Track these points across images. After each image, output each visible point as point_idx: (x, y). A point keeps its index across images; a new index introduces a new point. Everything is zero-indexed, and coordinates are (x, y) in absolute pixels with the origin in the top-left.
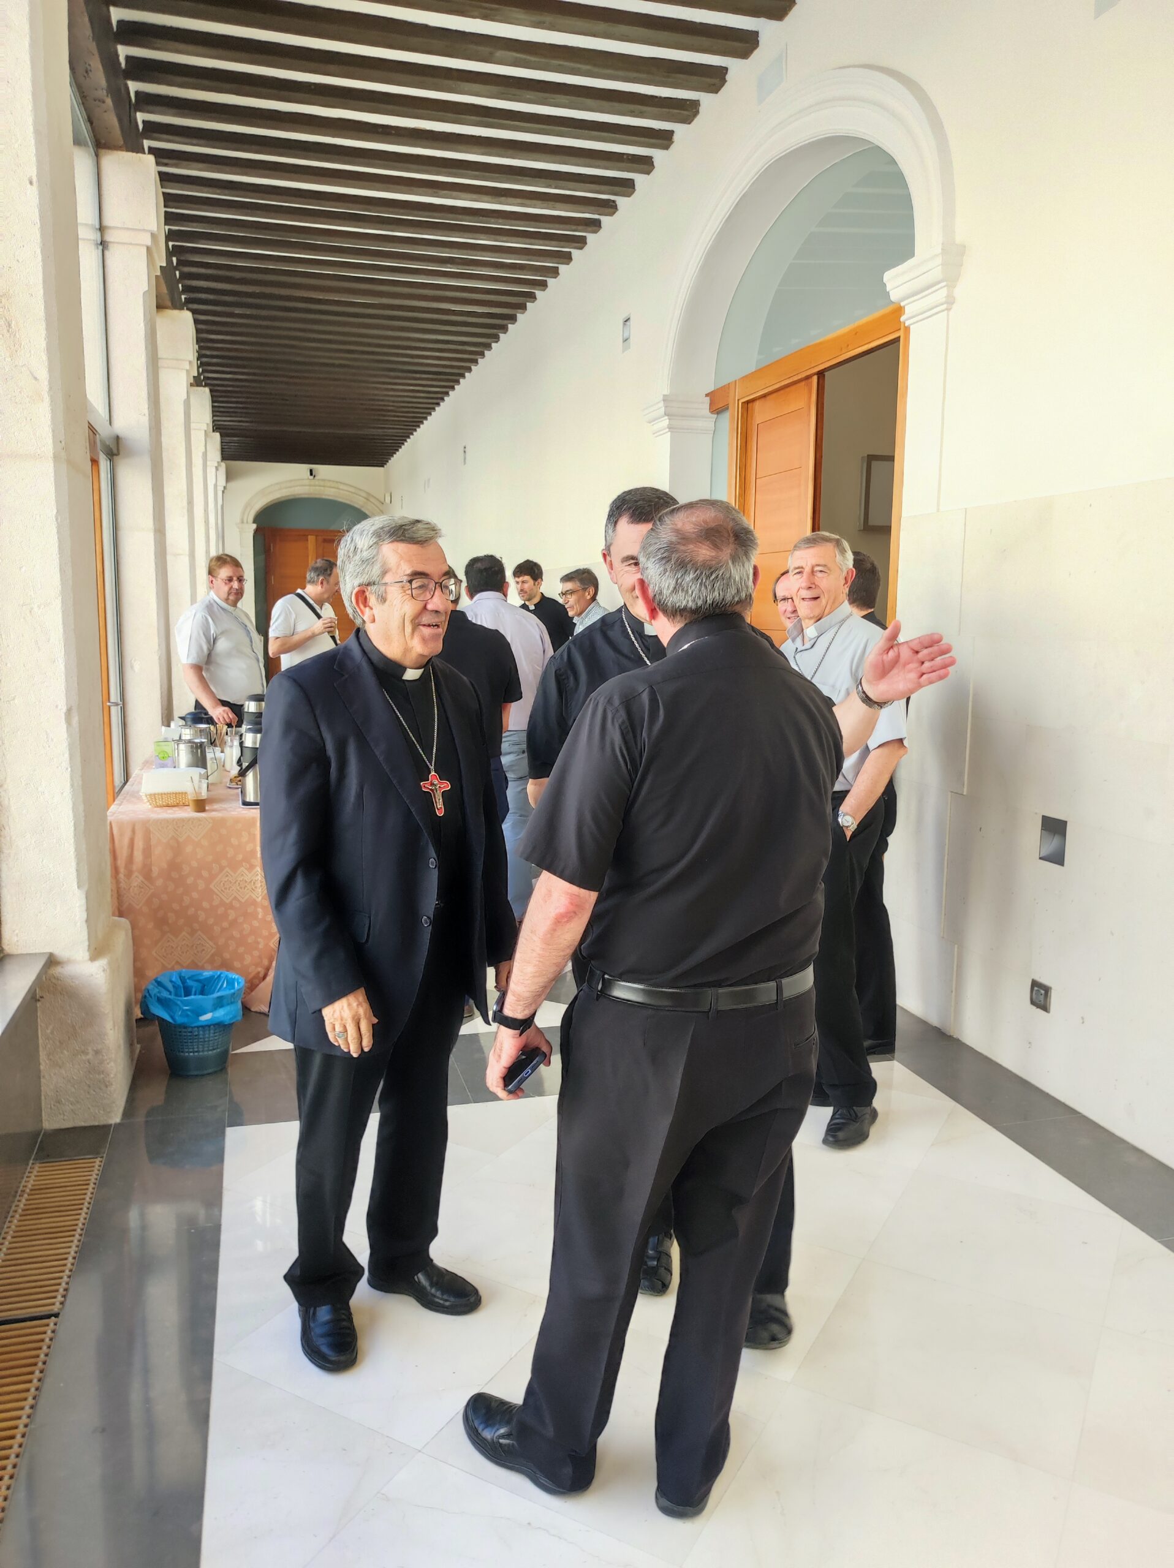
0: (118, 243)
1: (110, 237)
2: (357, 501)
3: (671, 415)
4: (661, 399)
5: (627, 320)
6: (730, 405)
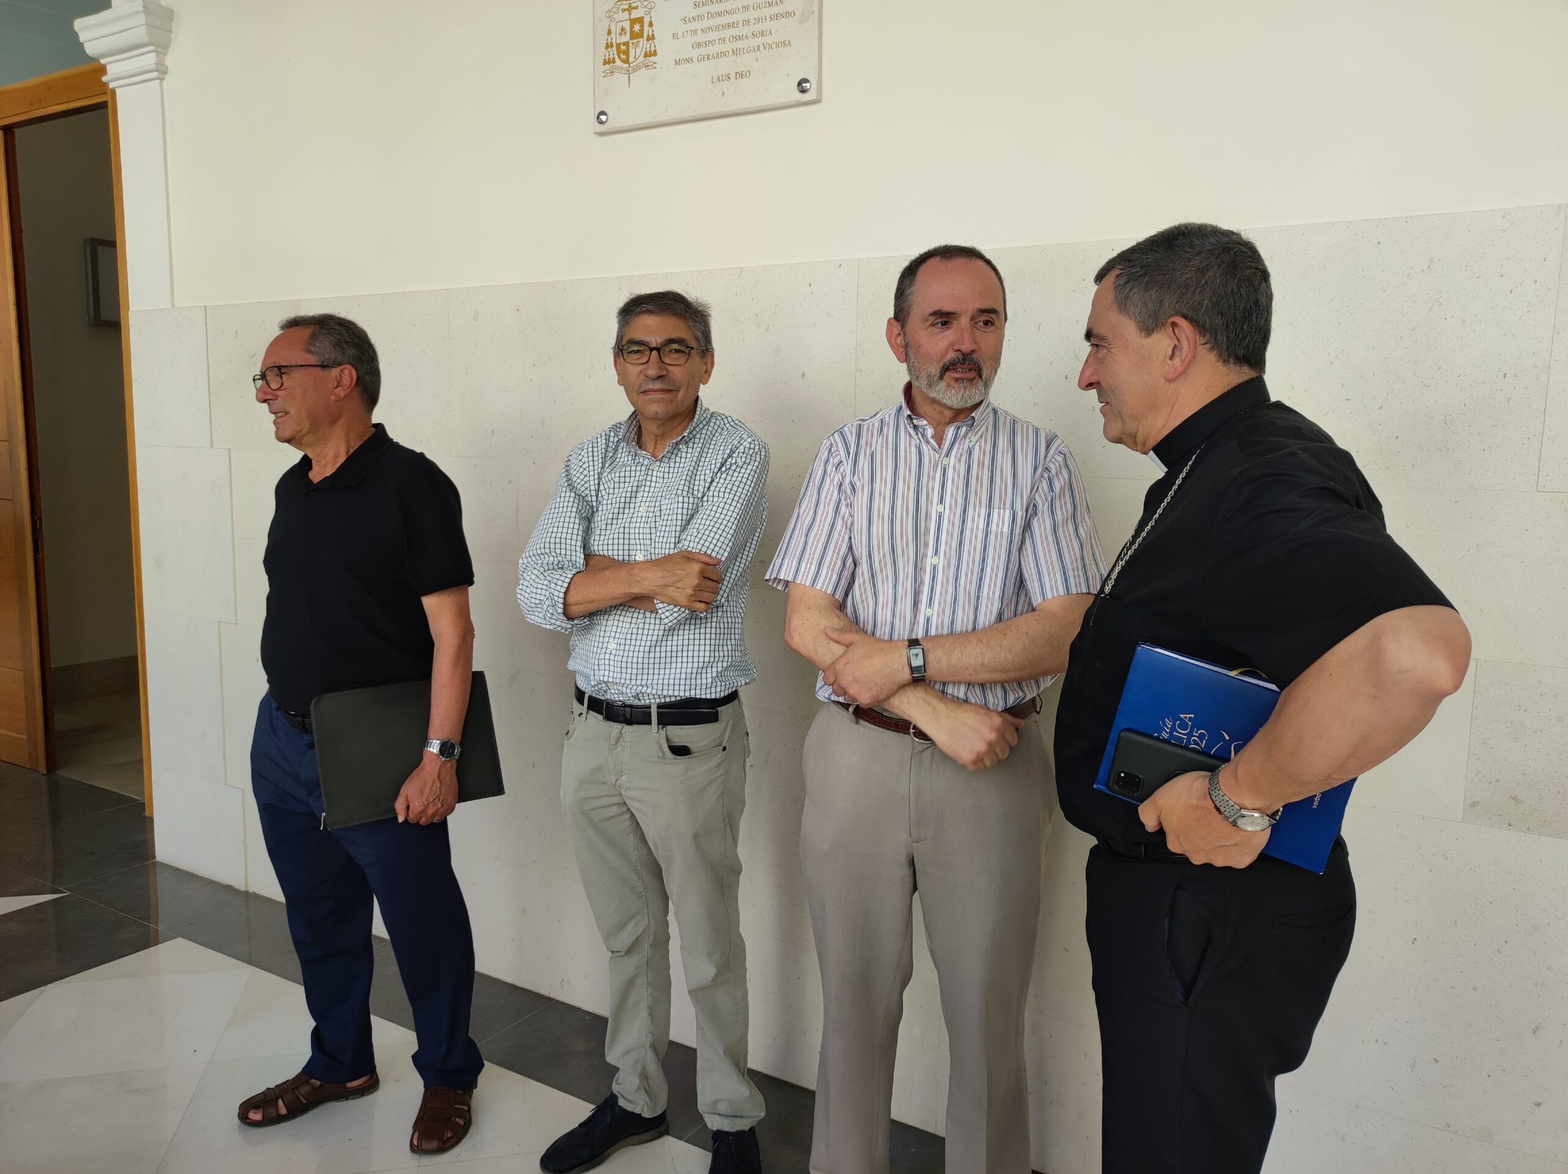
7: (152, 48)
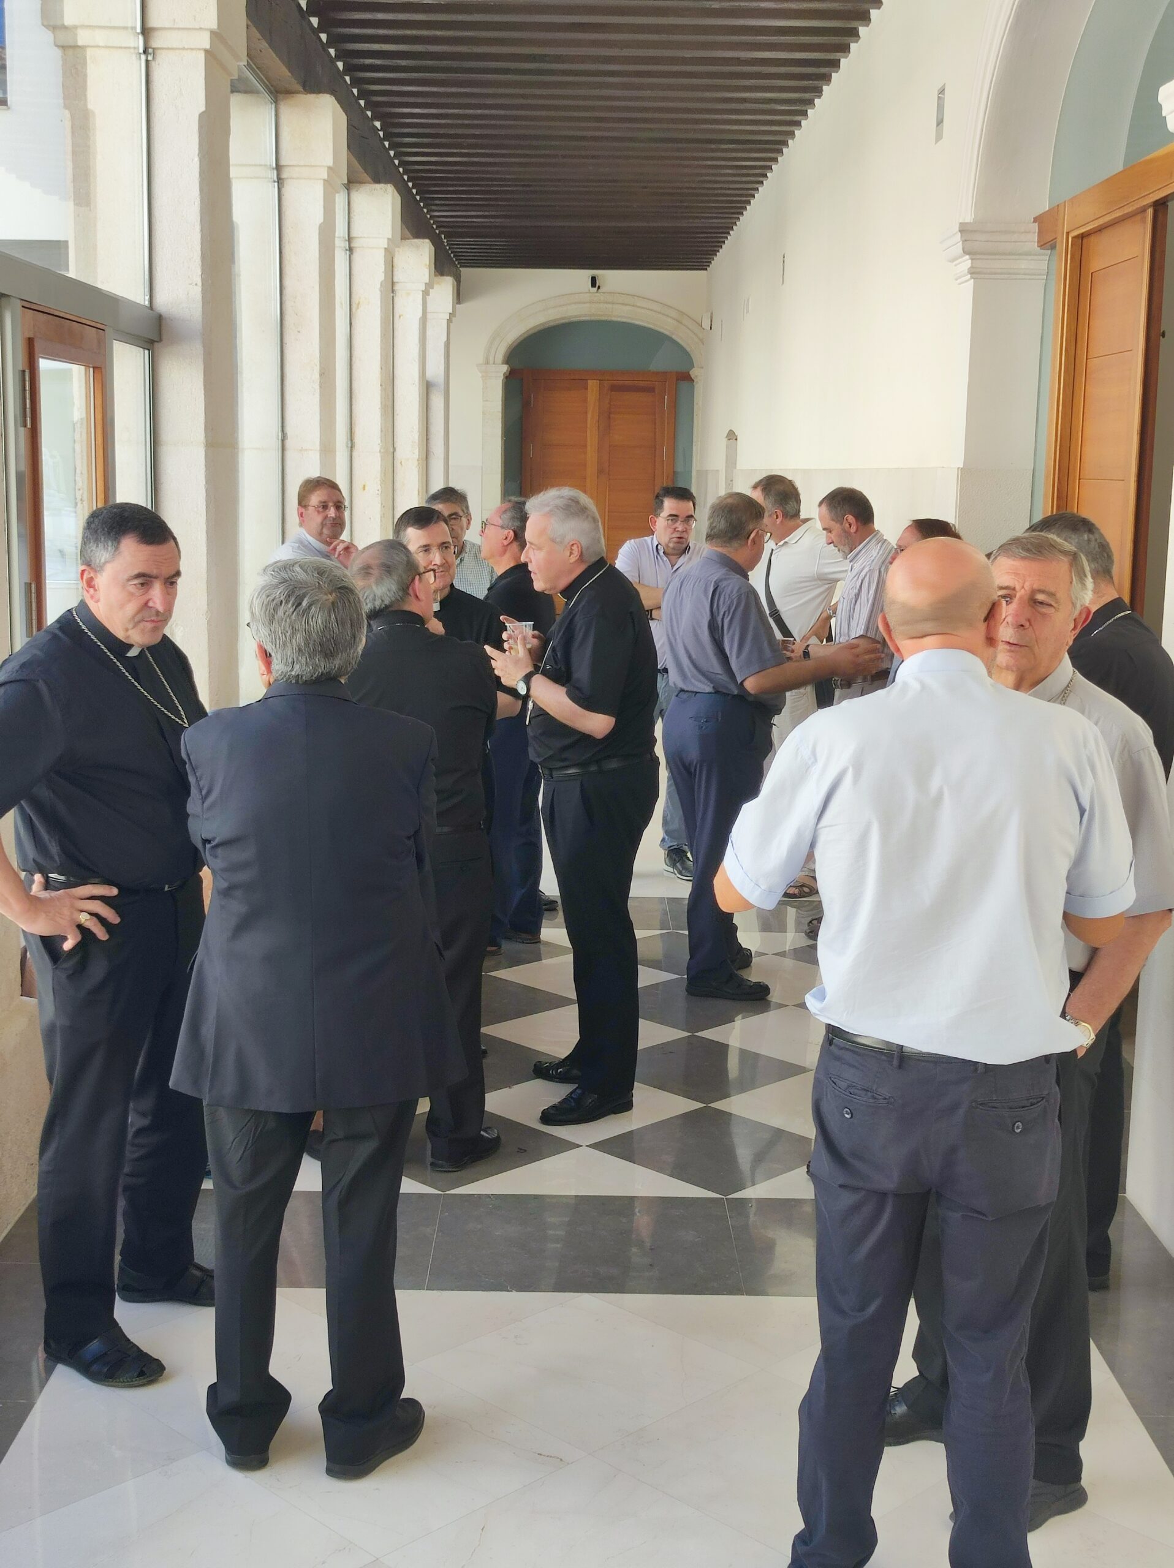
0: (168, 49)
1: (156, 42)
2: (665, 325)
3: (975, 253)
4: (957, 229)
5: (942, 91)
6: (1058, 240)
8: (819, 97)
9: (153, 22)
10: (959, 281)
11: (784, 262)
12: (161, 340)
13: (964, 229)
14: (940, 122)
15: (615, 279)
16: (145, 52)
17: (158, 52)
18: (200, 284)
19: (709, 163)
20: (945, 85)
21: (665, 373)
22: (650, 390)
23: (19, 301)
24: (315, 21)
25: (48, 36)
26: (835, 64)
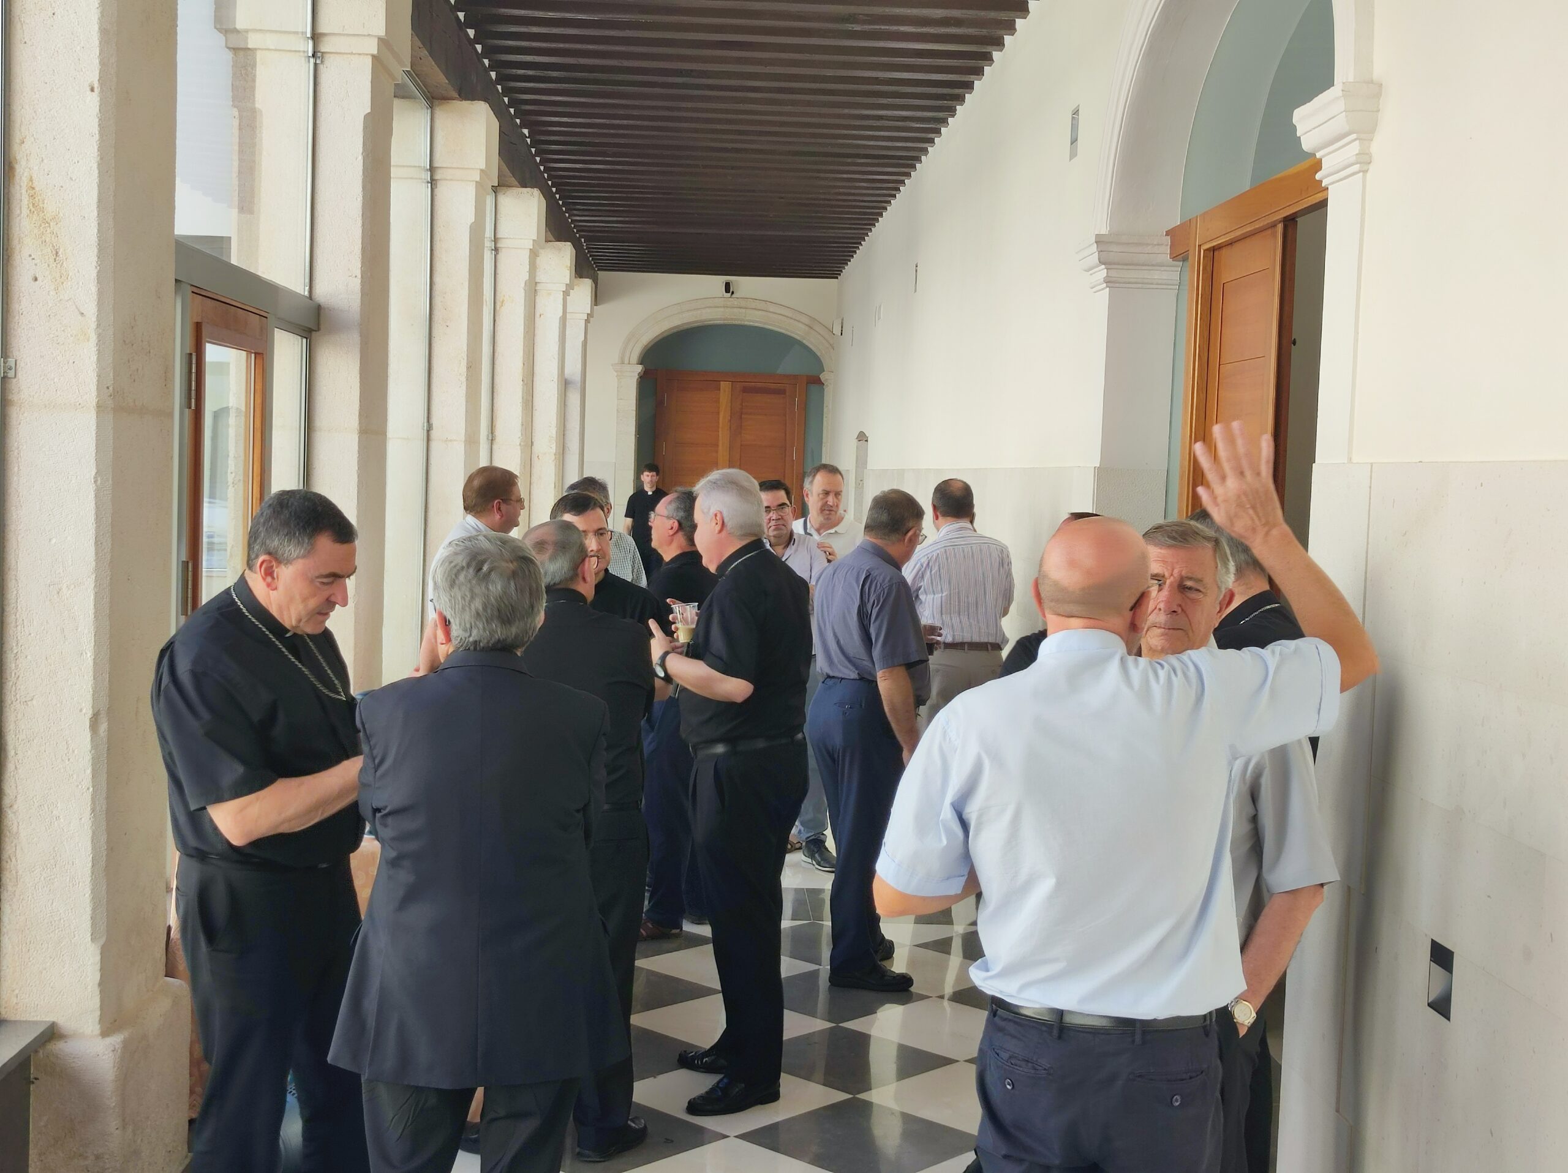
0: (336, 53)
1: (325, 47)
2: (797, 330)
3: (1110, 264)
4: (1094, 241)
5: (1076, 112)
6: (1191, 253)
7: (1354, 136)
8: (953, 116)
9: (323, 28)
10: (1094, 290)
11: (916, 271)
12: (319, 329)
13: (1100, 241)
14: (1074, 141)
15: (747, 285)
16: (313, 56)
17: (327, 56)
18: (359, 276)
19: (845, 176)
20: (1079, 105)
21: (795, 377)
22: (781, 392)
23: (189, 286)
24: (471, 33)
25: (220, 39)
26: (969, 86)
